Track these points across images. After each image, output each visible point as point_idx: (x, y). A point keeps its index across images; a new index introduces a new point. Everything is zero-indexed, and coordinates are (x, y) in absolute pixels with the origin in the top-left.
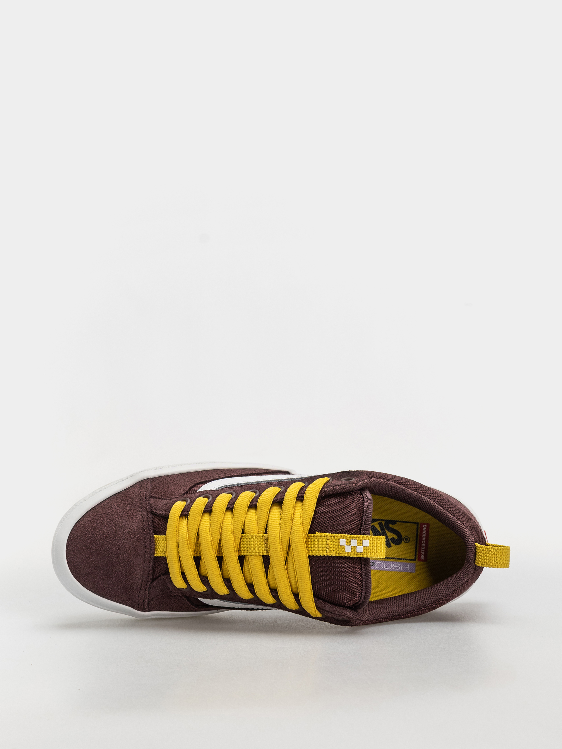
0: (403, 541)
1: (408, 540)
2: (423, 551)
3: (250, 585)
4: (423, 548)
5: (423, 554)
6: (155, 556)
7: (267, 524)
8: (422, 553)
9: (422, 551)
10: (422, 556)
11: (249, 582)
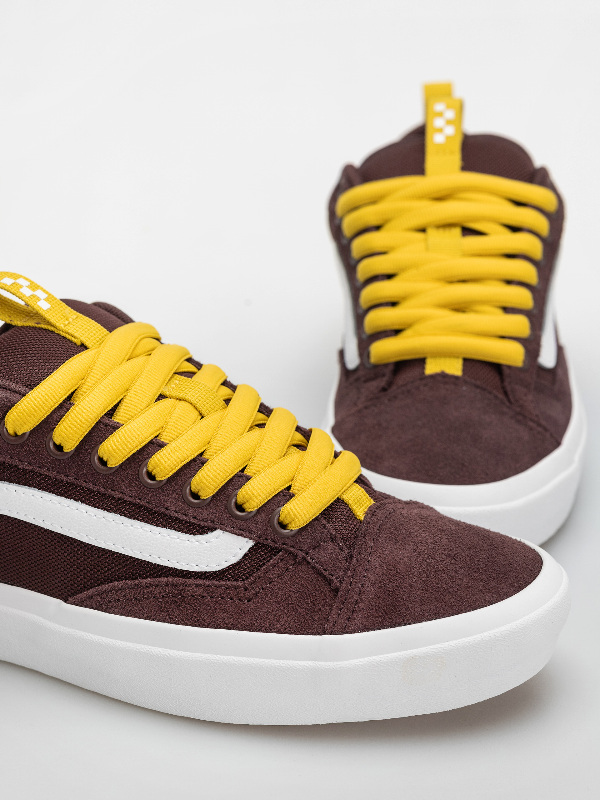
6: (375, 501)
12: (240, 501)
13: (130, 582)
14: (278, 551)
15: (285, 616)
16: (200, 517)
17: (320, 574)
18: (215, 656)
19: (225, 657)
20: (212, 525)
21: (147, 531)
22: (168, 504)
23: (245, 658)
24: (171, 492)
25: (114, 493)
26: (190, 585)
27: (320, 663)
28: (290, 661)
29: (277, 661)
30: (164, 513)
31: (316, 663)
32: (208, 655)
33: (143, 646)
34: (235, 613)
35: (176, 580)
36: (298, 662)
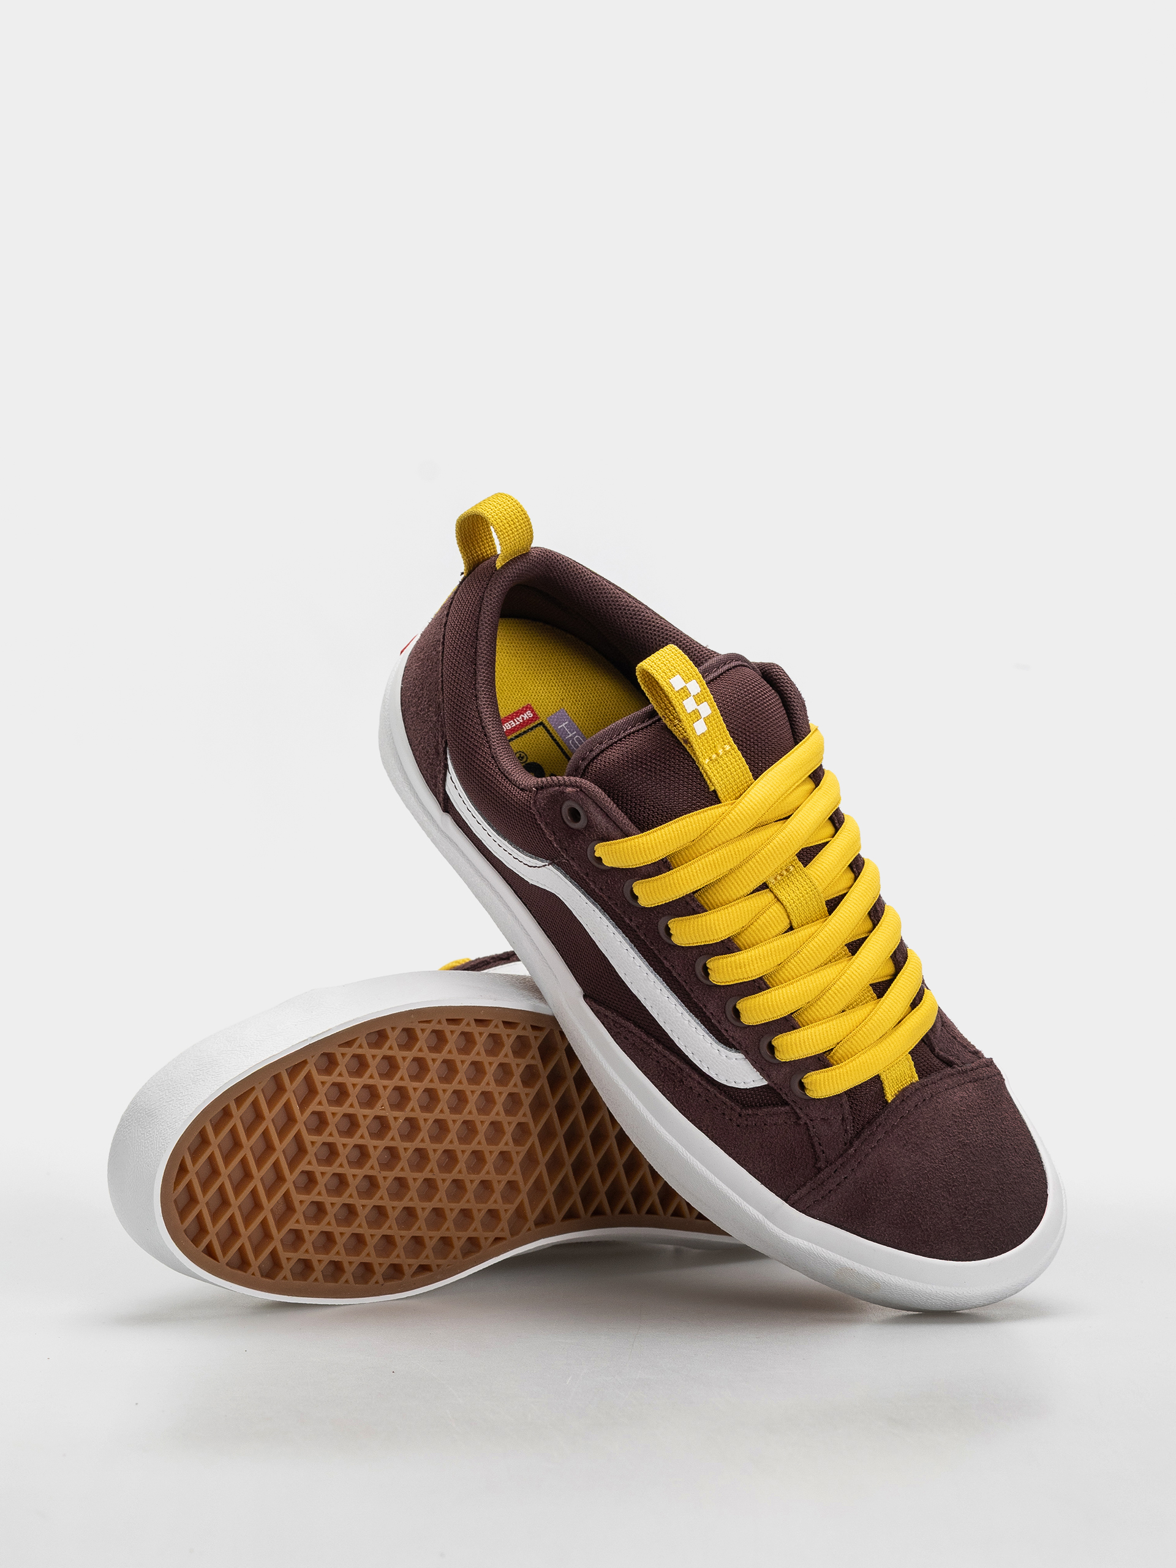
0: (528, 761)
1: (520, 755)
2: (518, 721)
3: (855, 870)
4: (513, 723)
5: (521, 718)
6: (919, 1078)
7: (752, 893)
8: (521, 721)
9: (518, 723)
10: (525, 717)
11: (851, 875)
12: (774, 1043)
13: (644, 1037)
14: (787, 1104)
15: (761, 1161)
16: (731, 1034)
17: (813, 1146)
18: (684, 1149)
19: (691, 1157)
20: (737, 1046)
21: (678, 1012)
22: (709, 1006)
23: (708, 1172)
24: (716, 996)
25: (665, 961)
26: (693, 1079)
27: (769, 1223)
28: (745, 1202)
29: (734, 1194)
30: (701, 1008)
31: (766, 1220)
32: (679, 1145)
33: (629, 1091)
34: (720, 1128)
35: (683, 1066)
36: (751, 1208)
